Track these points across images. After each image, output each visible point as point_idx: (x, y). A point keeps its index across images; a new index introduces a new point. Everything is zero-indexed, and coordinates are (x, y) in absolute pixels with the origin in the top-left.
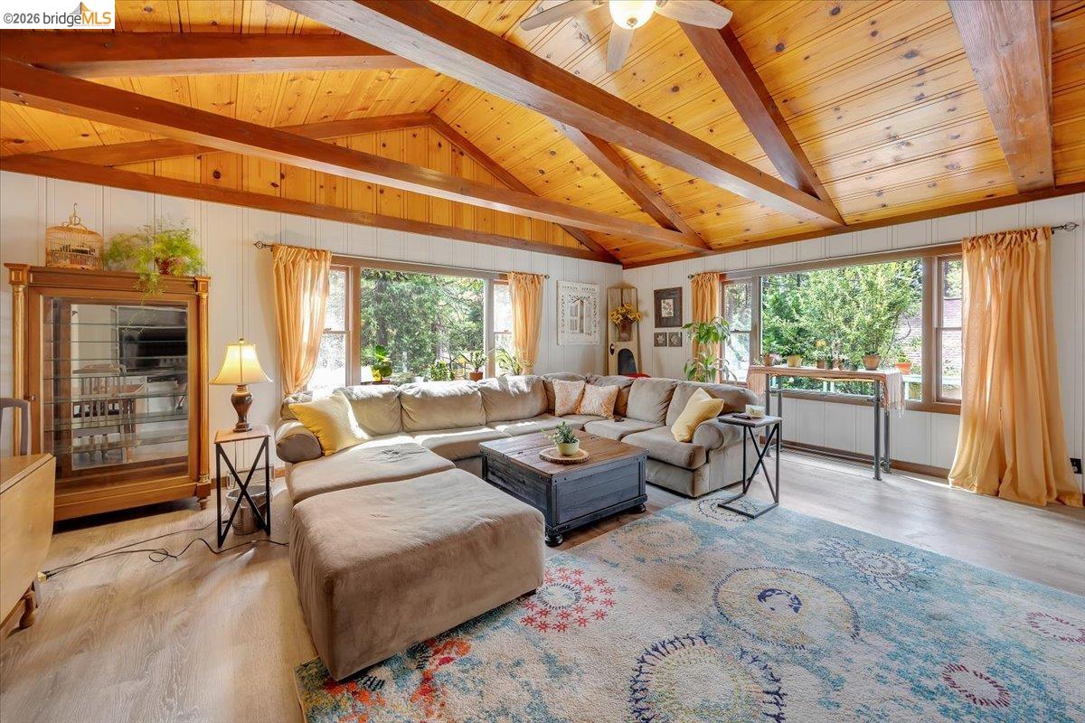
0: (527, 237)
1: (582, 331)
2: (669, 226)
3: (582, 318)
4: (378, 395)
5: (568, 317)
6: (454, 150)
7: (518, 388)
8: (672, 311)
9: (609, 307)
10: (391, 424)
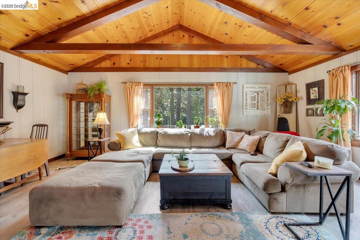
0: (225, 66)
1: (258, 108)
2: (303, 42)
3: (258, 102)
4: (149, 132)
5: (249, 101)
6: (190, 36)
7: (208, 133)
8: (317, 95)
9: (278, 95)
10: (151, 143)
